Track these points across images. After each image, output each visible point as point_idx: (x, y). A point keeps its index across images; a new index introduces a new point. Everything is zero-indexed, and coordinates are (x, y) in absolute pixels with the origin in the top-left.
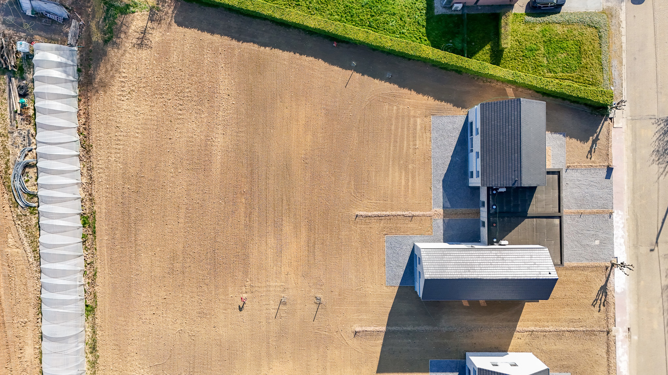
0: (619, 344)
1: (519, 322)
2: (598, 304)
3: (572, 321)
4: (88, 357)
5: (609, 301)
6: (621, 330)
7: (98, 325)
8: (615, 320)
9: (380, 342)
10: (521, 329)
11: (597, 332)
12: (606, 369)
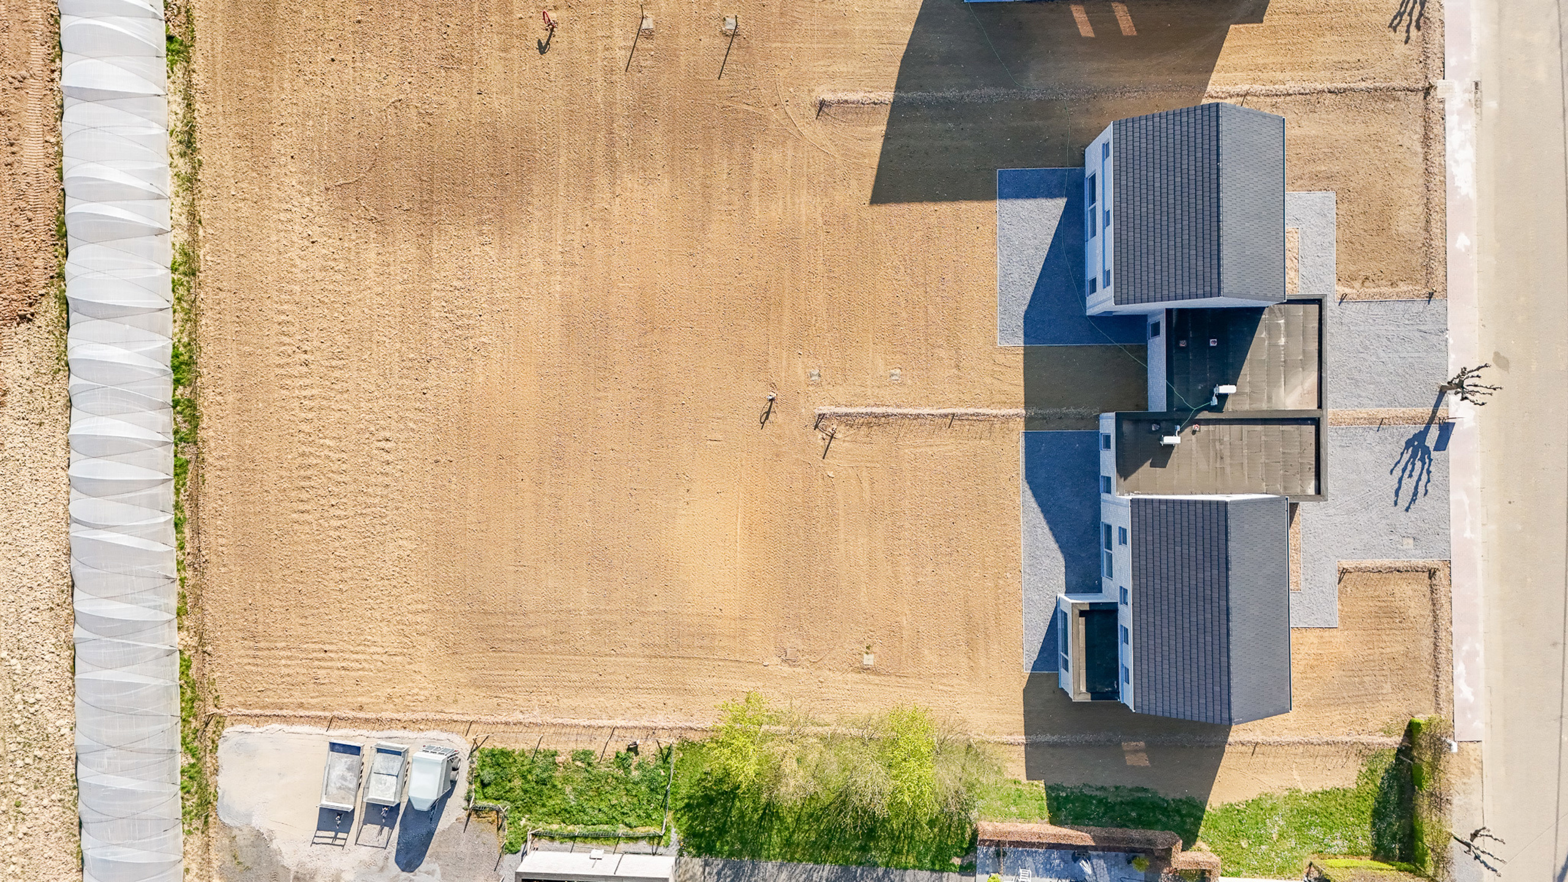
0: (1451, 120)
1: (1214, 72)
2: (1404, 23)
3: (1339, 66)
4: (174, 165)
5: (1430, 16)
6: (1457, 87)
7: (198, 87)
8: (1443, 63)
9: (880, 129)
10: (1218, 90)
11: (1399, 93)
12: (1421, 181)
